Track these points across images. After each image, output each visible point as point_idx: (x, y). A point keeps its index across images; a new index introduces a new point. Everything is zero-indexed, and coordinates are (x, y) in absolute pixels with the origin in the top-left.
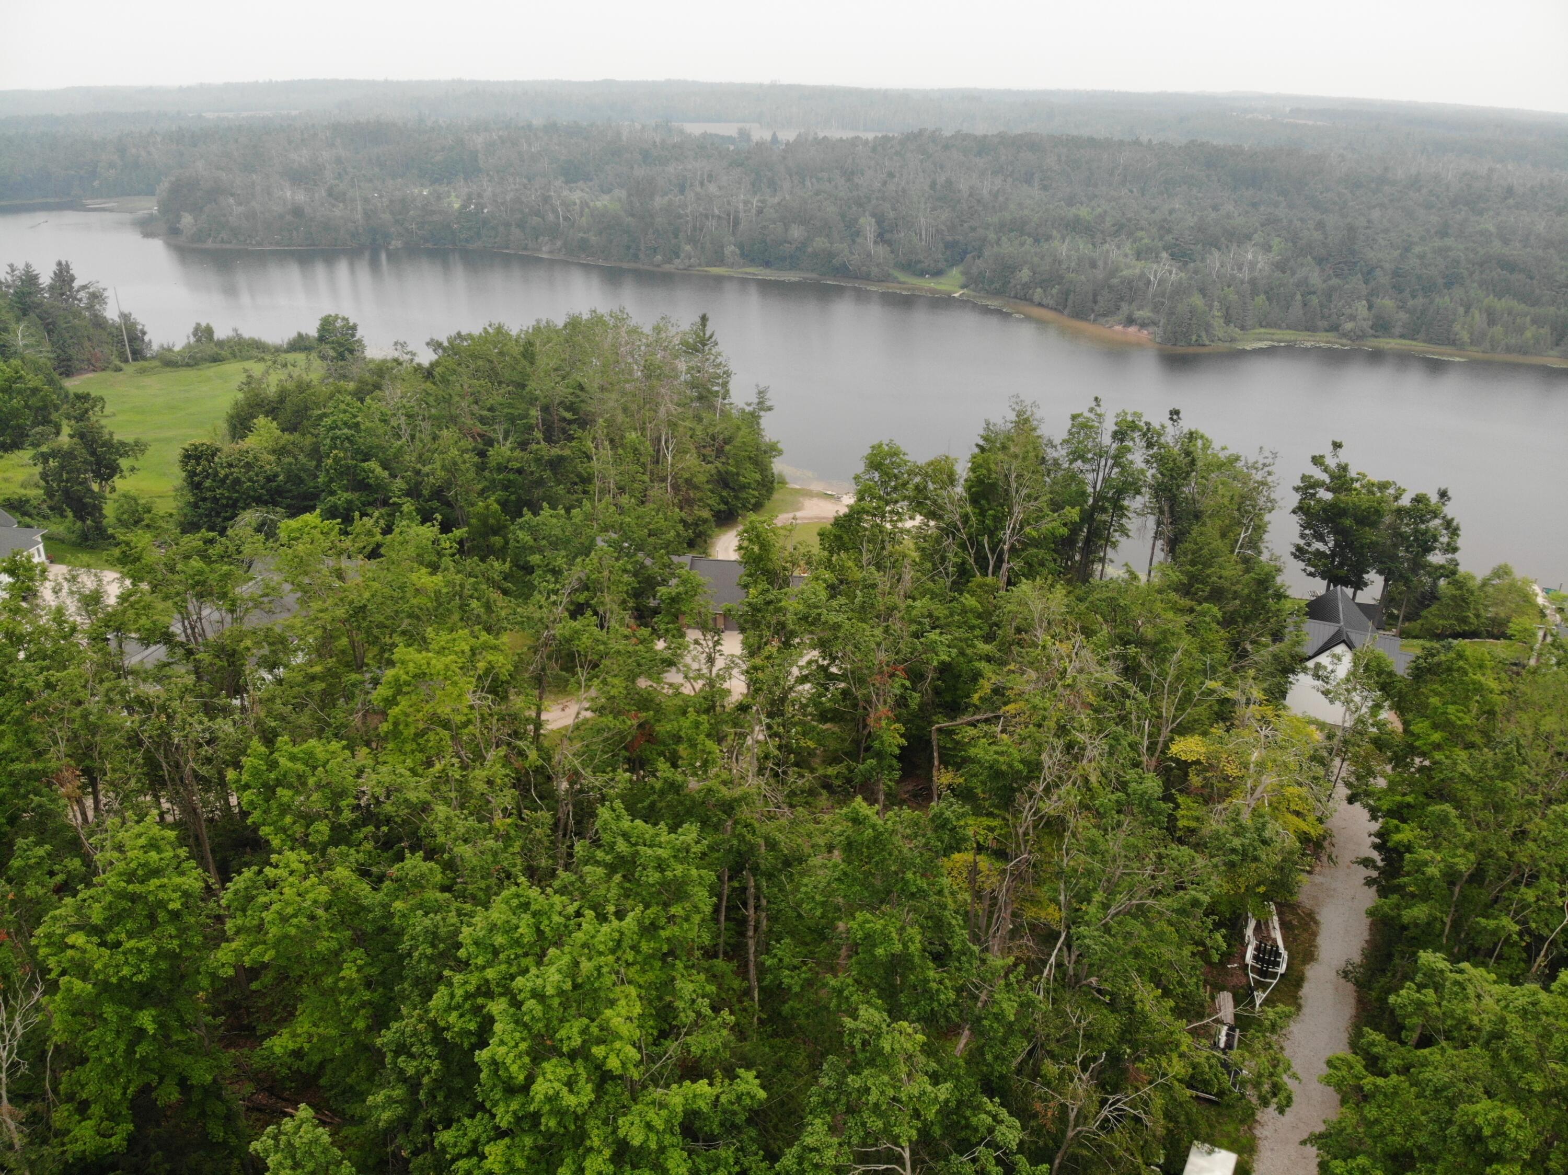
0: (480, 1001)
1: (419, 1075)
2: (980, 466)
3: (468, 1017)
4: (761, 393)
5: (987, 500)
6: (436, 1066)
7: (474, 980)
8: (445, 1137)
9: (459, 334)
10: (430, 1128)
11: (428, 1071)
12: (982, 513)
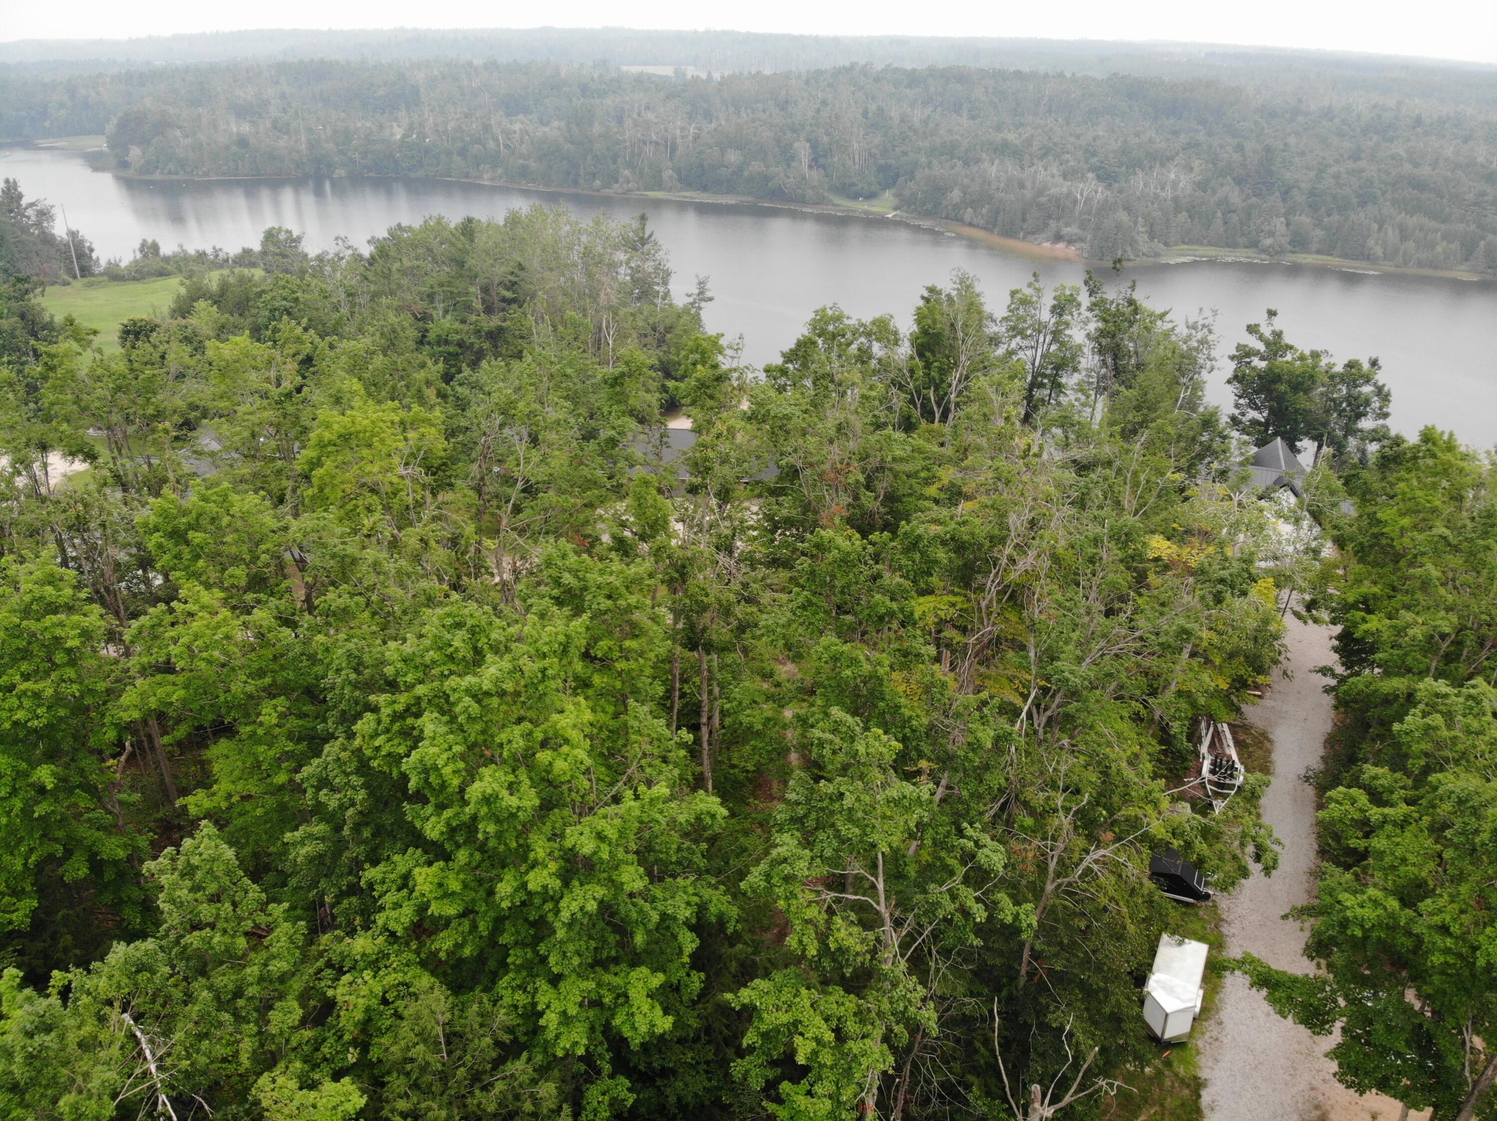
0: (410, 721)
1: (343, 808)
2: (925, 317)
3: (396, 742)
4: (702, 284)
5: (933, 352)
6: (361, 795)
7: (403, 699)
8: (371, 873)
9: (399, 225)
10: (357, 866)
11: (353, 804)
12: (928, 366)
